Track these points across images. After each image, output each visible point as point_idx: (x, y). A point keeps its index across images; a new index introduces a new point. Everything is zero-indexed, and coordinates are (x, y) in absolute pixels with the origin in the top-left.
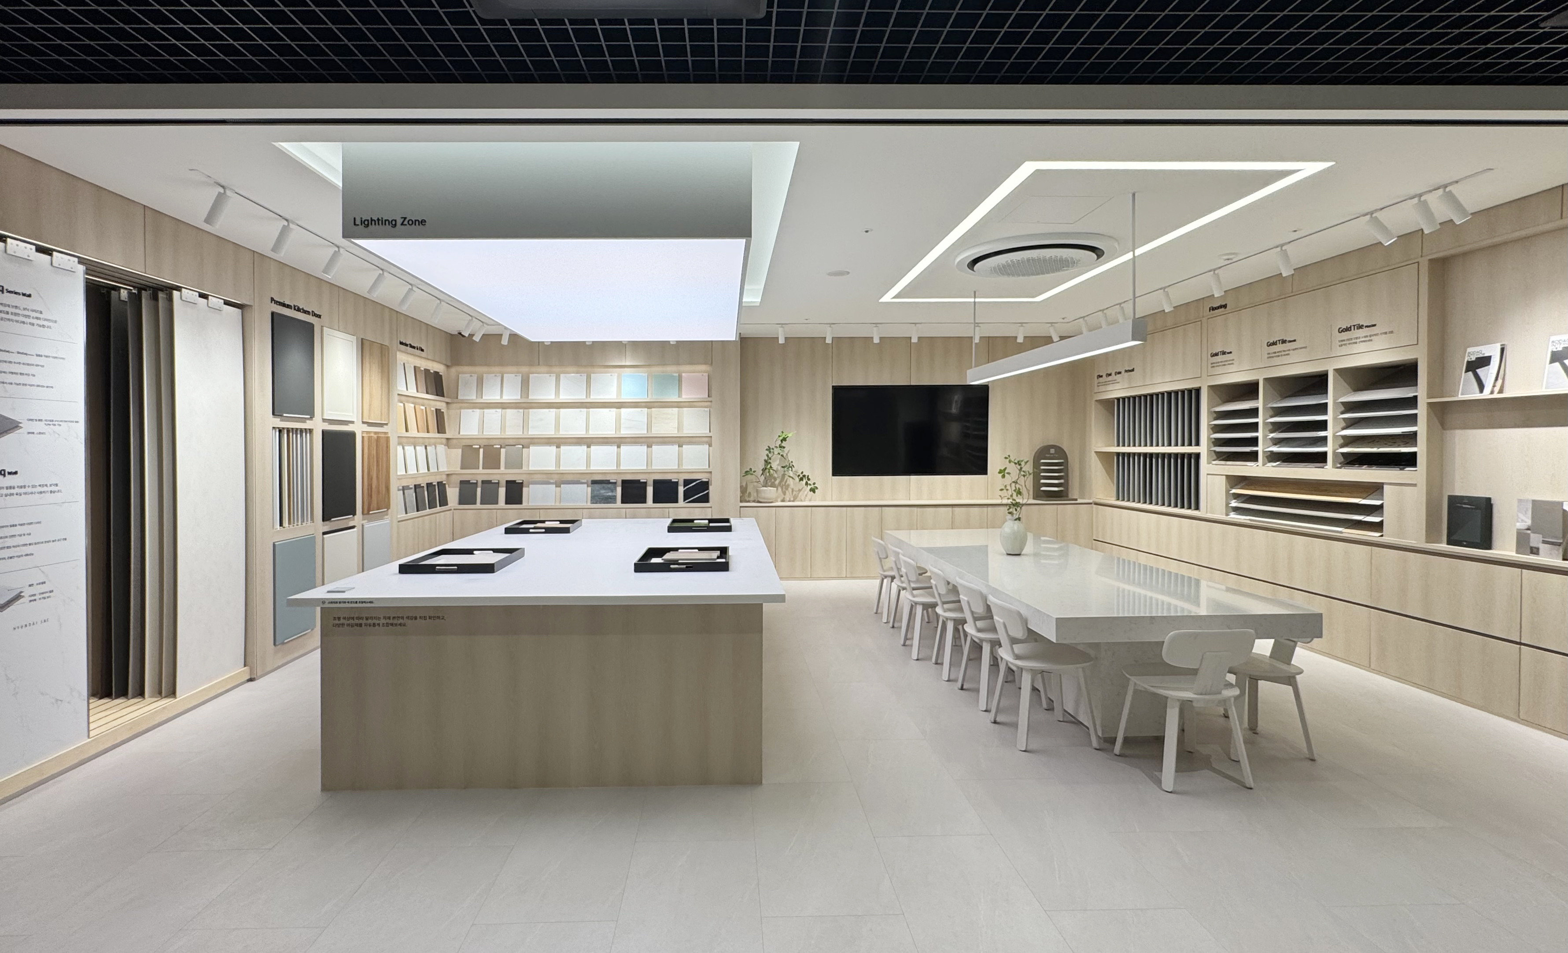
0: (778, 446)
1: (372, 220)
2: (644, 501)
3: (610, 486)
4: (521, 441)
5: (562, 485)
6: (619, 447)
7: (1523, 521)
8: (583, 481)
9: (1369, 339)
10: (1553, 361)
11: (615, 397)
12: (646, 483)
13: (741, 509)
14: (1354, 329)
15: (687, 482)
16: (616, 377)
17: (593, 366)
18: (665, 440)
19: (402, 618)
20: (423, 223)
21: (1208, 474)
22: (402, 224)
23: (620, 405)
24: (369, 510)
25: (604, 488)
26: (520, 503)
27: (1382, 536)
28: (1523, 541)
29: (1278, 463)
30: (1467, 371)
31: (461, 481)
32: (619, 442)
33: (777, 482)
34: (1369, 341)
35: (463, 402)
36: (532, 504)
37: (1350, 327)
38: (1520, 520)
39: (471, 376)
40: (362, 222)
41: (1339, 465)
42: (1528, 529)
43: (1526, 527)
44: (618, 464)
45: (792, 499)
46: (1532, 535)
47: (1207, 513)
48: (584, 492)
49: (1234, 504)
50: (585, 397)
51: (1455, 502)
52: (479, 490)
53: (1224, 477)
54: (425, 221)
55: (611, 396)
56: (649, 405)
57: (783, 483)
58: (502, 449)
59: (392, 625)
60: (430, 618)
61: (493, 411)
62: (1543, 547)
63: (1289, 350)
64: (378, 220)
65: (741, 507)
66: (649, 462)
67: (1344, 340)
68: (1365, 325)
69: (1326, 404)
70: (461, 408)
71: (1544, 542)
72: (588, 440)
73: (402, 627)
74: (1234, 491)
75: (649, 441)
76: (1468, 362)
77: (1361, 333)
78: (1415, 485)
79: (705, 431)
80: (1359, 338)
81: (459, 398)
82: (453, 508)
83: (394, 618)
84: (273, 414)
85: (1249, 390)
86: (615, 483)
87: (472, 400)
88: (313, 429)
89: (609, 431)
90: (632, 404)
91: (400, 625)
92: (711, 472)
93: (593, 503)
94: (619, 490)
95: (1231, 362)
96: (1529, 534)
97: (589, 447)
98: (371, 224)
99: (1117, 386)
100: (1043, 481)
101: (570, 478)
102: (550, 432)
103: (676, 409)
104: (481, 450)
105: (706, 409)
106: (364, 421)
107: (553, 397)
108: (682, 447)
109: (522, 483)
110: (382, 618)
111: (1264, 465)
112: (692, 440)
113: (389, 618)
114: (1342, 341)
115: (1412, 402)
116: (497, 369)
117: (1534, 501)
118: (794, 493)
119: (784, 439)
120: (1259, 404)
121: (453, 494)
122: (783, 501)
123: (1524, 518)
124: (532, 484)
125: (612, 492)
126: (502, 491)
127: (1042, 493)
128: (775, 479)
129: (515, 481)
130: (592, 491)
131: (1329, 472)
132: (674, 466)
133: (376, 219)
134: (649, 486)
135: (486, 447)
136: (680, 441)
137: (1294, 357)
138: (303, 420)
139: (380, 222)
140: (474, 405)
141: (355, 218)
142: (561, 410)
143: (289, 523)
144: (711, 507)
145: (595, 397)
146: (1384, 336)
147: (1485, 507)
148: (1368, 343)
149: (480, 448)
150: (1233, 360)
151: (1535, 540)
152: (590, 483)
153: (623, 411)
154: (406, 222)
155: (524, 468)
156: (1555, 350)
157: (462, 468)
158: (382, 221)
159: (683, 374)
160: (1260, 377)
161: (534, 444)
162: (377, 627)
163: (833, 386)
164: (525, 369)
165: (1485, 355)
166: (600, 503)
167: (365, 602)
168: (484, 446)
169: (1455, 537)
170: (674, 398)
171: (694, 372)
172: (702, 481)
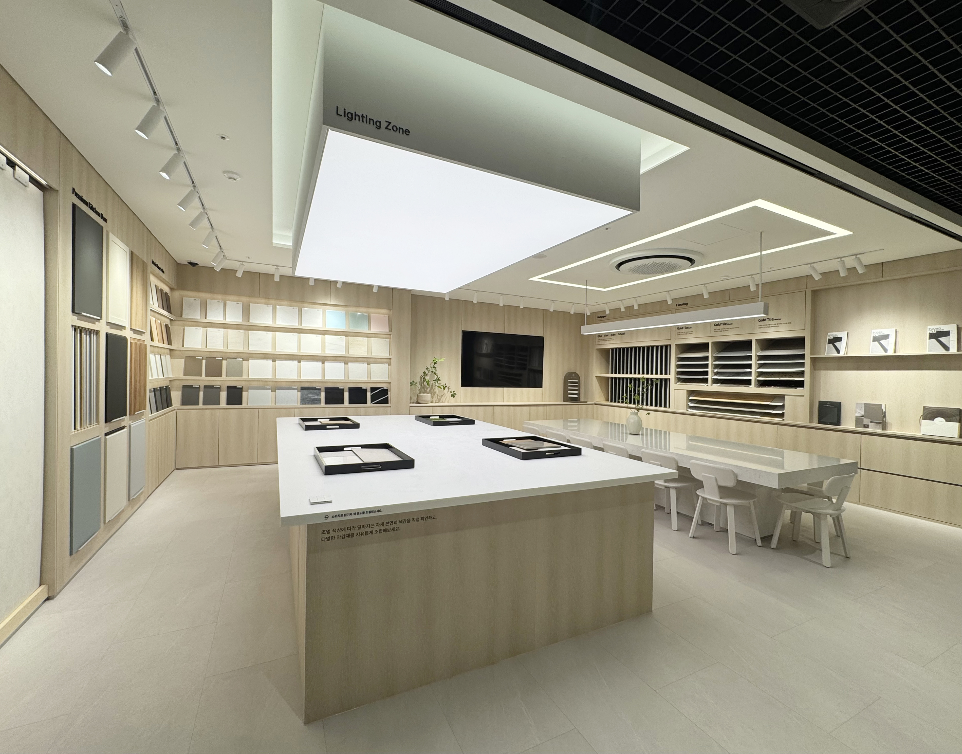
0: (432, 367)
1: (356, 115)
2: (342, 402)
3: (315, 391)
4: (241, 355)
5: (277, 390)
6: (323, 363)
7: (859, 413)
8: (294, 387)
9: (777, 325)
10: (874, 341)
11: (322, 327)
12: (343, 390)
13: (411, 407)
14: (768, 320)
15: (373, 389)
16: (321, 313)
17: (303, 302)
18: (357, 360)
19: (396, 522)
20: (407, 133)
21: (675, 389)
22: (386, 128)
23: (324, 333)
24: (135, 412)
25: (311, 393)
26: (241, 403)
27: (783, 420)
28: (859, 421)
29: (719, 384)
30: (829, 343)
31: (183, 386)
32: (323, 359)
33: (428, 390)
34: (777, 326)
35: (187, 320)
36: (250, 405)
37: (766, 319)
38: (857, 412)
39: (195, 300)
40: (346, 114)
41: (757, 386)
42: (862, 417)
43: (861, 416)
44: (323, 375)
45: (437, 401)
46: (865, 419)
47: (674, 409)
48: (296, 395)
49: (691, 404)
50: (297, 325)
51: (822, 404)
52: (201, 394)
53: (686, 391)
54: (409, 132)
55: (318, 325)
56: (346, 334)
57: (432, 391)
58: (223, 361)
59: (385, 530)
60: (422, 519)
61: (216, 330)
62: (870, 424)
63: (728, 329)
64: (363, 116)
65: (410, 406)
66: (347, 374)
67: (762, 325)
68: (774, 318)
69: (751, 356)
70: (184, 325)
71: (871, 422)
72: (299, 357)
73: (396, 531)
74: (690, 398)
75: (346, 360)
76: (829, 339)
77: (772, 322)
78: (803, 396)
79: (386, 355)
80: (771, 325)
81: (183, 316)
82: (176, 409)
83: (387, 523)
84: (73, 311)
85: (703, 347)
86: (320, 389)
87: (197, 319)
88: (99, 331)
89: (317, 351)
90: (332, 332)
91: (393, 529)
92: (390, 383)
93: (303, 404)
94: (323, 394)
95: (691, 333)
96: (863, 419)
97: (299, 362)
98: (355, 119)
99: (612, 342)
100: (569, 392)
101: (283, 385)
102: (268, 350)
103: (366, 338)
104: (204, 362)
105: (387, 340)
106: (133, 328)
107: (271, 323)
108: (370, 365)
109: (242, 388)
110: (375, 525)
111: (712, 385)
112: (377, 360)
113: (382, 524)
114: (761, 326)
115: (802, 357)
116: (219, 296)
117: (865, 404)
118: (439, 397)
119: (435, 363)
120: (709, 354)
121: (176, 396)
122: (432, 402)
123: (860, 411)
124: (250, 389)
125: (318, 395)
126: (224, 395)
127: (569, 398)
128: (427, 389)
129: (236, 386)
130: (302, 395)
131: (753, 389)
132: (365, 379)
133: (360, 115)
134: (346, 392)
135: (207, 359)
136: (368, 361)
137: (731, 332)
138: (93, 321)
139: (365, 119)
140: (197, 324)
141: (337, 107)
142: (277, 333)
143: (81, 426)
144: (390, 407)
145: (305, 325)
146: (785, 325)
147: (837, 406)
148: (776, 327)
149: (203, 359)
150: (692, 332)
151: (866, 421)
152: (300, 388)
153: (327, 337)
154: (390, 127)
155: (245, 376)
156: (875, 336)
157: (185, 375)
158: (367, 118)
159: (371, 315)
160: (710, 341)
161: (252, 358)
162: (370, 535)
163: (462, 331)
164: (245, 299)
165: (839, 337)
166: (308, 404)
167: (372, 512)
168: (207, 357)
169: (822, 420)
170: (365, 330)
171: (379, 314)
172: (383, 389)
